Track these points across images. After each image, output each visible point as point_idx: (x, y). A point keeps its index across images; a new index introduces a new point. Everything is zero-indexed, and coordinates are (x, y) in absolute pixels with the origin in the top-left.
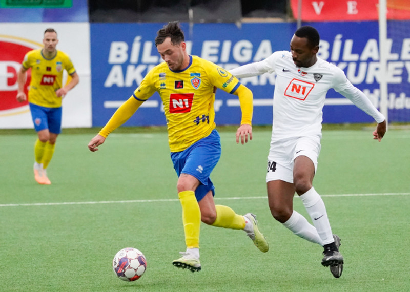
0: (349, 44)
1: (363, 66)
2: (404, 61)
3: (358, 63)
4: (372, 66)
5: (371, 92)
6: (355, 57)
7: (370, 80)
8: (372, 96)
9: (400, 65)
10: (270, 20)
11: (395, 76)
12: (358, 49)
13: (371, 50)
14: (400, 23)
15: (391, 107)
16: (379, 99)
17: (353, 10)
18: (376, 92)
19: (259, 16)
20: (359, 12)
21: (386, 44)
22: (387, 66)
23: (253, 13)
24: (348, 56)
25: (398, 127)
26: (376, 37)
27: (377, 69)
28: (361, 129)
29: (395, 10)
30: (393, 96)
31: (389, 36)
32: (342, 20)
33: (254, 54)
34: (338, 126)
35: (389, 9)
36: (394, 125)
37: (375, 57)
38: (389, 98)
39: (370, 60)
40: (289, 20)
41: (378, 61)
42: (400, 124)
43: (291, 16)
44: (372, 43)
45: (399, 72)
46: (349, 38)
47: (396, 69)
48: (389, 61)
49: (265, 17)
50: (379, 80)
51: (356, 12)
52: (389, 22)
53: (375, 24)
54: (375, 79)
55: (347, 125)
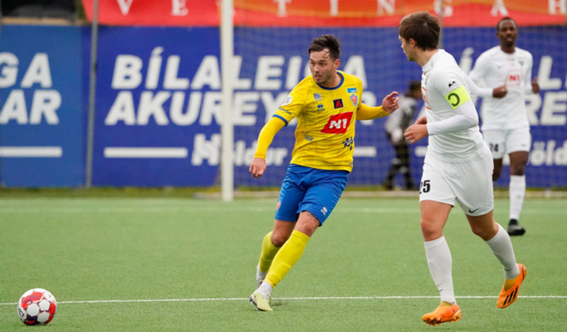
0: (174, 62)
1: (196, 98)
2: (260, 91)
3: (188, 92)
4: (210, 97)
5: (208, 138)
6: (183, 83)
7: (206, 120)
8: (208, 145)
9: (254, 97)
10: (47, 22)
11: (245, 114)
12: (188, 71)
13: (208, 73)
14: (253, 31)
15: (239, 162)
16: (220, 150)
17: (181, 9)
18: (216, 138)
19: (31, 15)
20: (189, 13)
21: (232, 63)
22: (233, 98)
23: (21, 10)
24: (172, 81)
25: (249, 194)
26: (217, 53)
27: (217, 102)
28: (191, 197)
29: (247, 11)
30: (241, 145)
31: (236, 52)
32: (163, 25)
33: (21, 75)
34: (155, 191)
35: (236, 8)
36: (243, 191)
37: (215, 84)
38: (235, 149)
39: (206, 89)
40: (79, 23)
41: (219, 90)
42: (252, 190)
43: (82, 16)
44: (209, 62)
45: (252, 108)
46: (174, 53)
47: (248, 102)
48: (236, 91)
49: (40, 16)
50: (220, 120)
51: (185, 12)
52: (236, 29)
53: (215, 31)
54: (214, 119)
55: (169, 189)
